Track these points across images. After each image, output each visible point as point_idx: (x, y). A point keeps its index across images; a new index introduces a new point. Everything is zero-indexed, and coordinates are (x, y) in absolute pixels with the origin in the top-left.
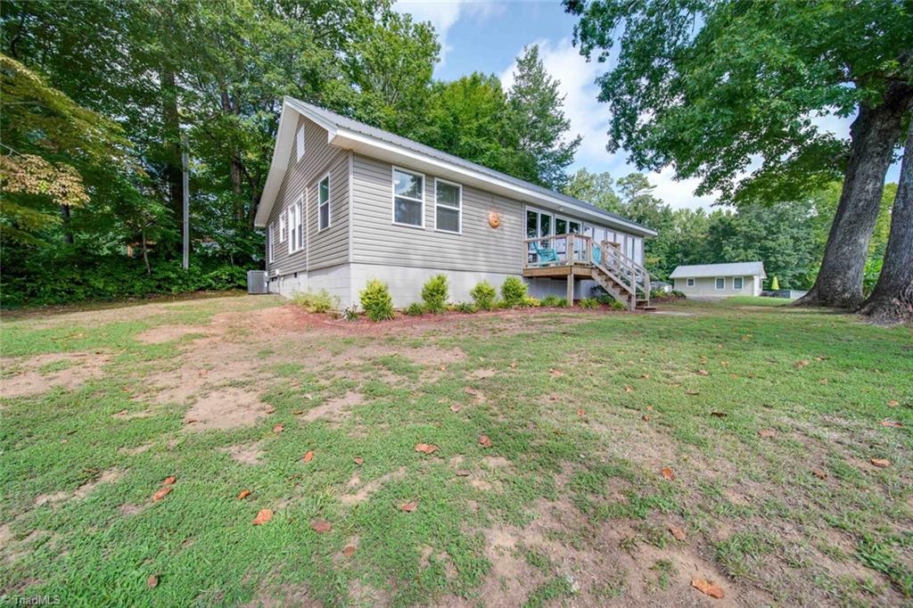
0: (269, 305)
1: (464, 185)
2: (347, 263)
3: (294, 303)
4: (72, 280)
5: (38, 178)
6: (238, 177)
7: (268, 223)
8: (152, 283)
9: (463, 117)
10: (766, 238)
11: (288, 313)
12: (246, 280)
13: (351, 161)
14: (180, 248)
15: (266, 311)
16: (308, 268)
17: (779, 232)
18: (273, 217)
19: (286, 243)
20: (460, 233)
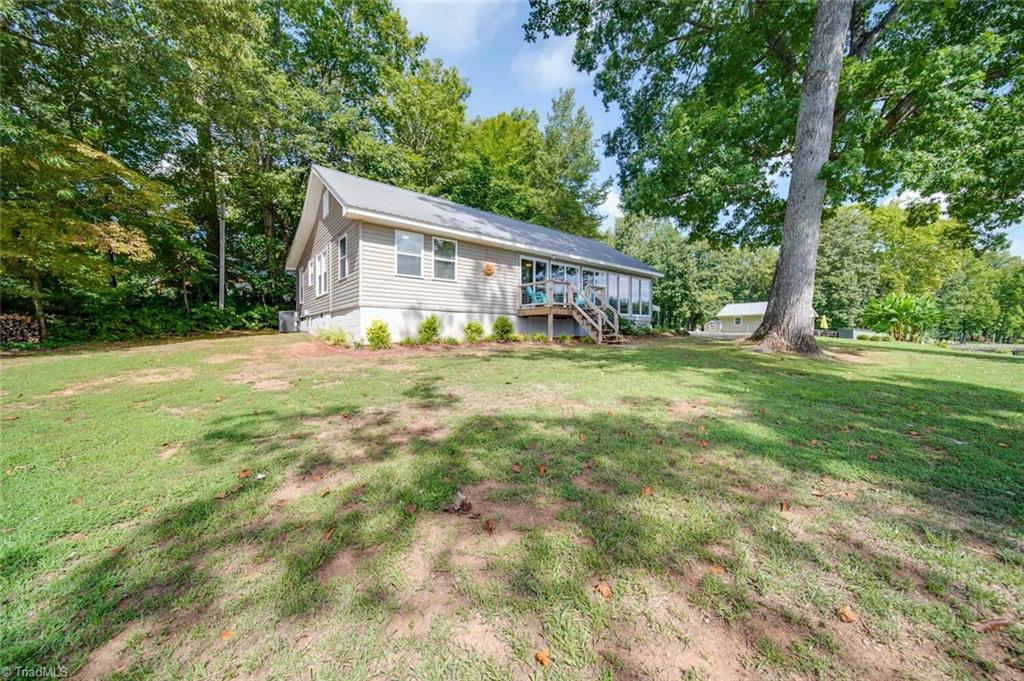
0: (298, 341)
1: (459, 241)
2: (357, 307)
3: (318, 339)
4: (123, 320)
5: (118, 241)
6: (270, 221)
7: (298, 267)
8: (192, 323)
9: (493, 159)
10: (828, 274)
11: (312, 346)
12: (278, 320)
13: (361, 227)
14: (216, 290)
15: (294, 345)
16: (331, 309)
17: (843, 267)
18: (303, 262)
19: (313, 287)
20: (456, 280)
